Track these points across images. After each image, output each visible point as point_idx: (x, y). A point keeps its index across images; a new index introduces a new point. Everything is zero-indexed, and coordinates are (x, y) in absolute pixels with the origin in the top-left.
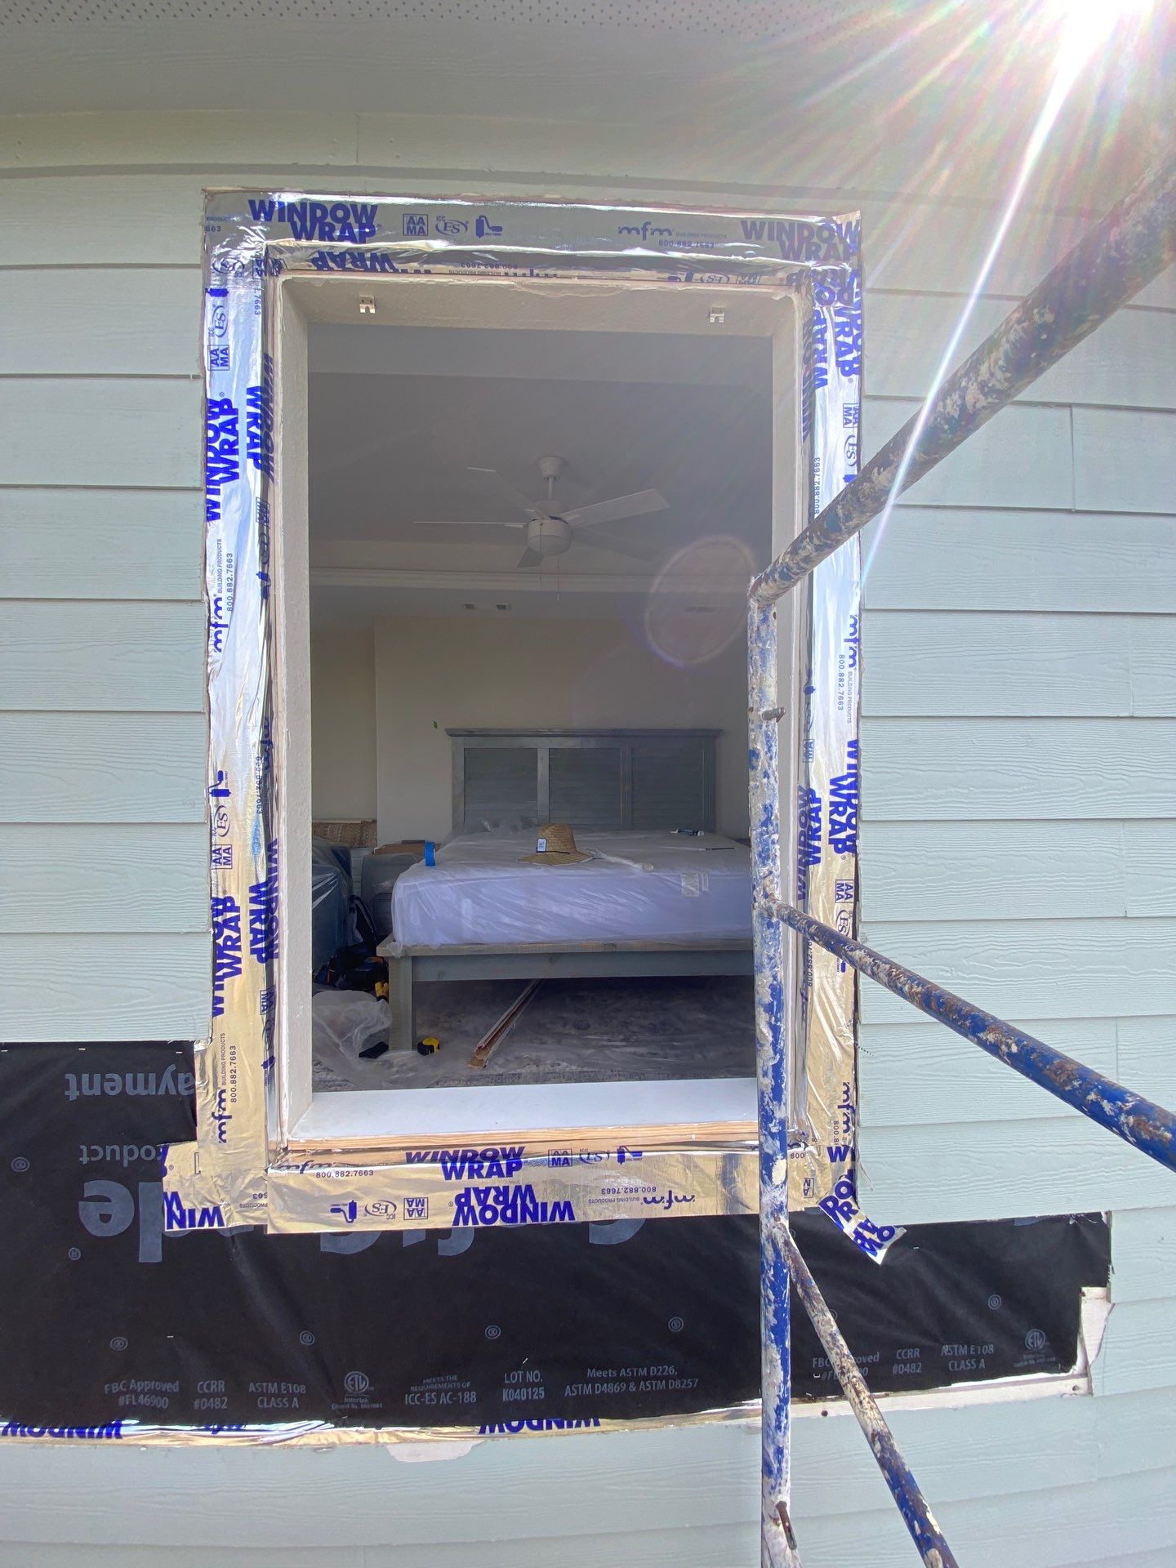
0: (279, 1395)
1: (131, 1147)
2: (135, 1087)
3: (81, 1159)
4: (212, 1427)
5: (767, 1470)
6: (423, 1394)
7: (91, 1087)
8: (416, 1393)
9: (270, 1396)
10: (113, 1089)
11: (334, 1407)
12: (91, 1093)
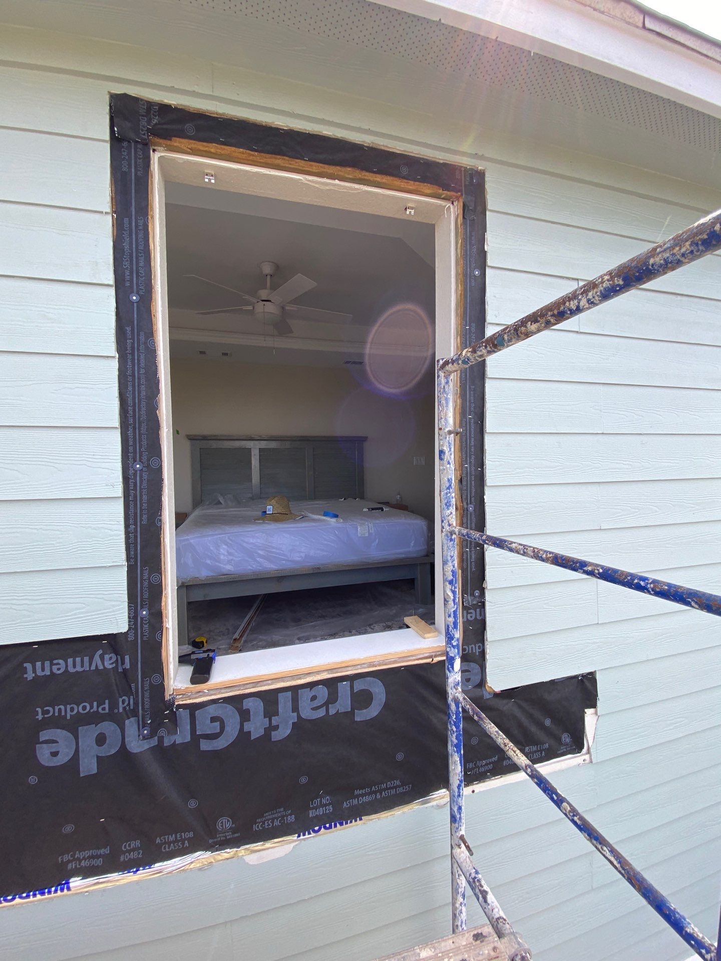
0: (176, 841)
1: (72, 706)
2: (74, 666)
3: (37, 717)
4: (132, 870)
5: (453, 819)
6: (264, 823)
7: (43, 670)
8: (260, 823)
9: (169, 843)
10: (59, 669)
11: (211, 841)
12: (43, 674)
